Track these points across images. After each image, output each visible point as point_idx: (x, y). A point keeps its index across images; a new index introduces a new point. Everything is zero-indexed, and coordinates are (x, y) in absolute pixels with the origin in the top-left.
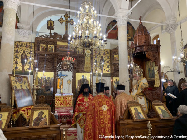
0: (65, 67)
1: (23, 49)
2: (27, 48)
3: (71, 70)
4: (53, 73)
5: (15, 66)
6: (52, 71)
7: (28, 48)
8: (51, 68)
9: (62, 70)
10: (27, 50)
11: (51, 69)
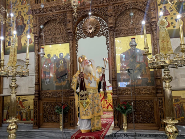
0: (91, 29)
1: (17, 9)
2: (24, 6)
3: (103, 34)
4: (68, 44)
5: (9, 40)
6: (65, 42)
7: (26, 5)
8: (63, 35)
9: (84, 36)
10: (24, 9)
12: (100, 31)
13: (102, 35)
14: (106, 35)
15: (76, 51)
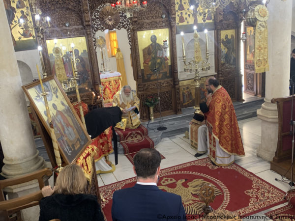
0: (110, 20)
6: (80, 35)
8: (77, 27)
9: (102, 28)
11: (77, 30)
12: (120, 23)
13: (122, 27)
14: (126, 27)
15: (95, 47)
